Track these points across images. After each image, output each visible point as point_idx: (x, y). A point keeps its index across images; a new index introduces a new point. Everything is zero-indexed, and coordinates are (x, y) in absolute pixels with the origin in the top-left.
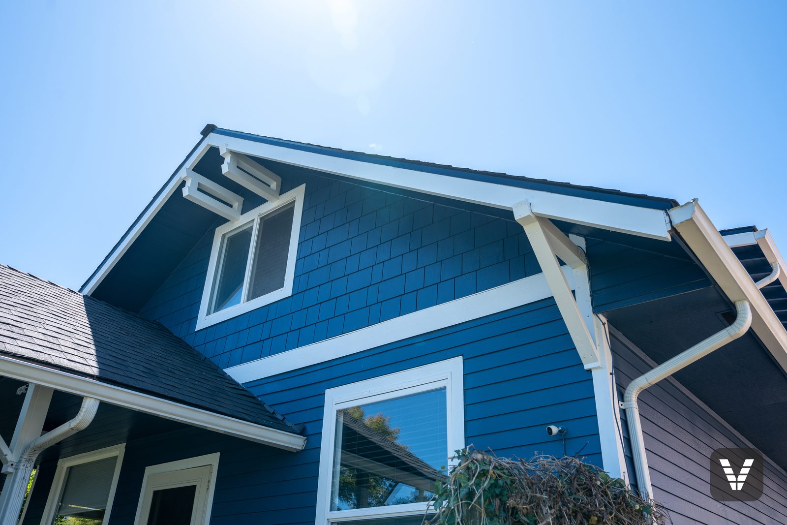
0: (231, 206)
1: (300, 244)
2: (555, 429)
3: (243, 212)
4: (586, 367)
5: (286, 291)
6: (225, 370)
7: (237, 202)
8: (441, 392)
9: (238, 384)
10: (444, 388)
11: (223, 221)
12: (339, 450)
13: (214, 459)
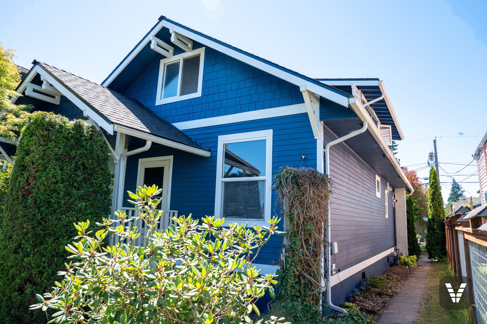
0: (168, 51)
1: (204, 74)
2: (303, 157)
3: (174, 55)
4: (315, 138)
5: (198, 94)
6: (173, 124)
7: (171, 50)
8: (264, 141)
9: (179, 130)
10: (266, 140)
11: (164, 57)
12: (224, 158)
13: (171, 158)
